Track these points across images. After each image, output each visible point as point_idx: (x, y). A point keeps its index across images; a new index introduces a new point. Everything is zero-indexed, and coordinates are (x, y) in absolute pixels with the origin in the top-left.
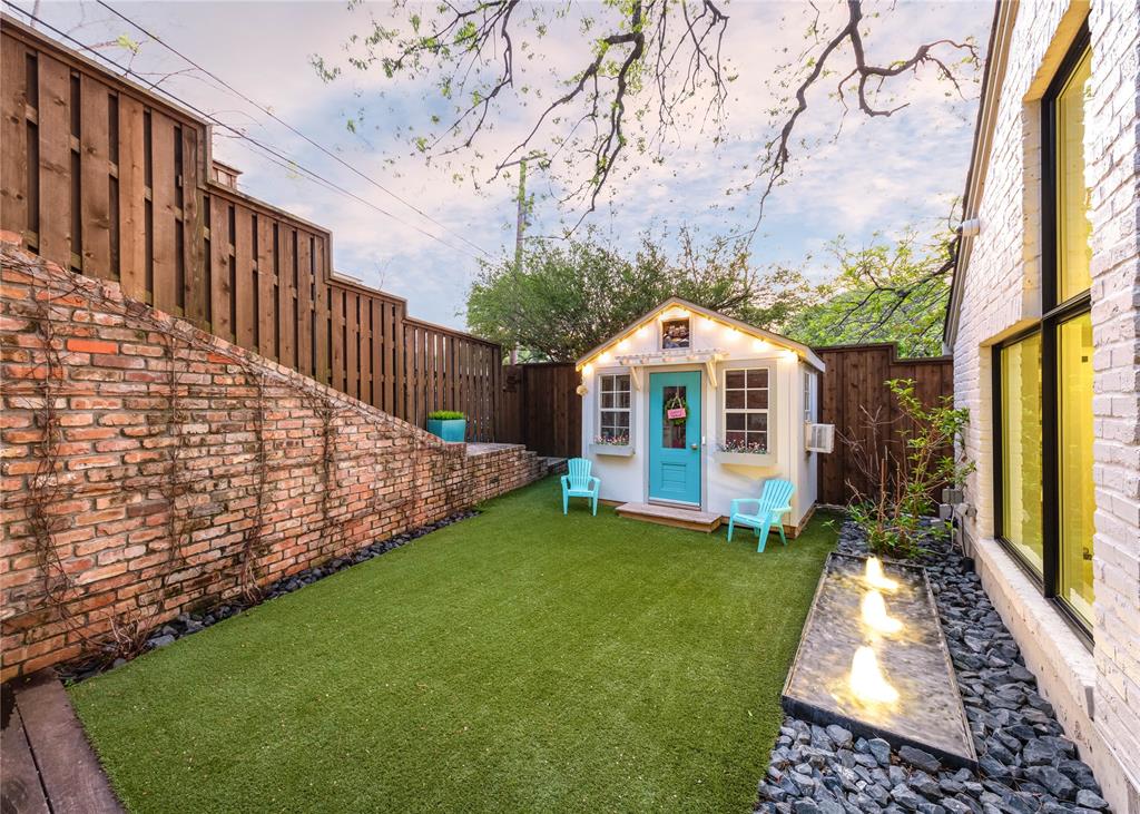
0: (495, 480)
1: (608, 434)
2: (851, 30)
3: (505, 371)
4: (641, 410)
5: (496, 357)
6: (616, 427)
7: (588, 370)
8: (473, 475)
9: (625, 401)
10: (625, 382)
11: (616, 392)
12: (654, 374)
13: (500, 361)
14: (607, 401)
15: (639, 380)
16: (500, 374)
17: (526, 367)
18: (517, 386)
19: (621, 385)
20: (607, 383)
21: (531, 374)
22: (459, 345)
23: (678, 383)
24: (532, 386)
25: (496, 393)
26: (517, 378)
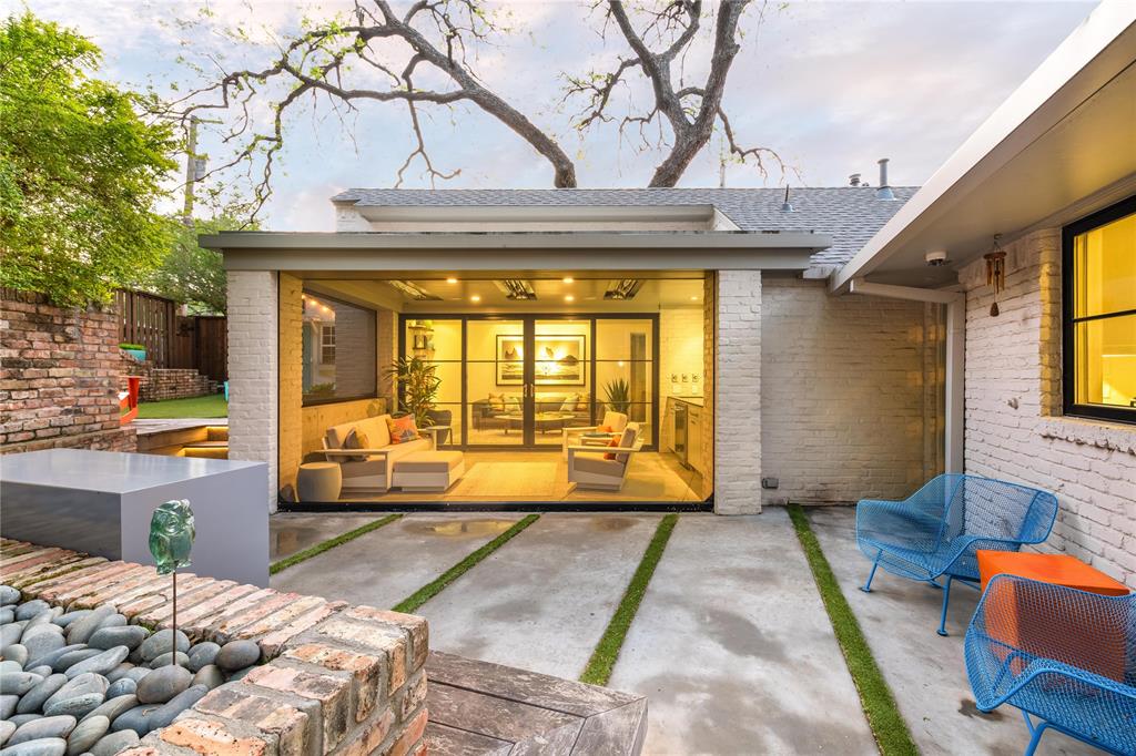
0: (174, 388)
2: (421, 150)
3: (178, 321)
5: (170, 310)
8: (157, 382)
13: (173, 311)
16: (173, 321)
17: (198, 319)
18: (190, 333)
21: (203, 325)
22: (136, 299)
24: (204, 333)
25: (170, 336)
26: (190, 326)
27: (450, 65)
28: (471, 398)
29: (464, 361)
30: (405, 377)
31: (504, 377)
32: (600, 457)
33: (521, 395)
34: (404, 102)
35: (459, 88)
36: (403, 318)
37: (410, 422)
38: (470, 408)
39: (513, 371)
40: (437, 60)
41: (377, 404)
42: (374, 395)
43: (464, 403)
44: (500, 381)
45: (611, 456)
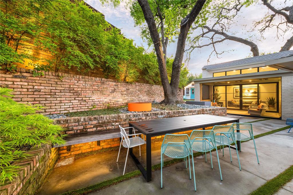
1: (187, 93)
2: (215, 50)
4: (190, 91)
6: (188, 93)
7: (185, 88)
9: (189, 90)
10: (189, 89)
11: (188, 90)
12: (191, 88)
14: (187, 91)
15: (190, 89)
19: (188, 89)
20: (187, 89)
23: (193, 89)
27: (222, 34)
28: (227, 100)
29: (226, 93)
30: (215, 96)
31: (236, 96)
32: (256, 110)
33: (239, 100)
34: (212, 44)
35: (225, 38)
36: (214, 86)
37: (216, 103)
38: (227, 102)
39: (238, 95)
40: (220, 33)
41: (210, 100)
42: (209, 99)
43: (226, 101)
44: (235, 97)
45: (258, 110)
